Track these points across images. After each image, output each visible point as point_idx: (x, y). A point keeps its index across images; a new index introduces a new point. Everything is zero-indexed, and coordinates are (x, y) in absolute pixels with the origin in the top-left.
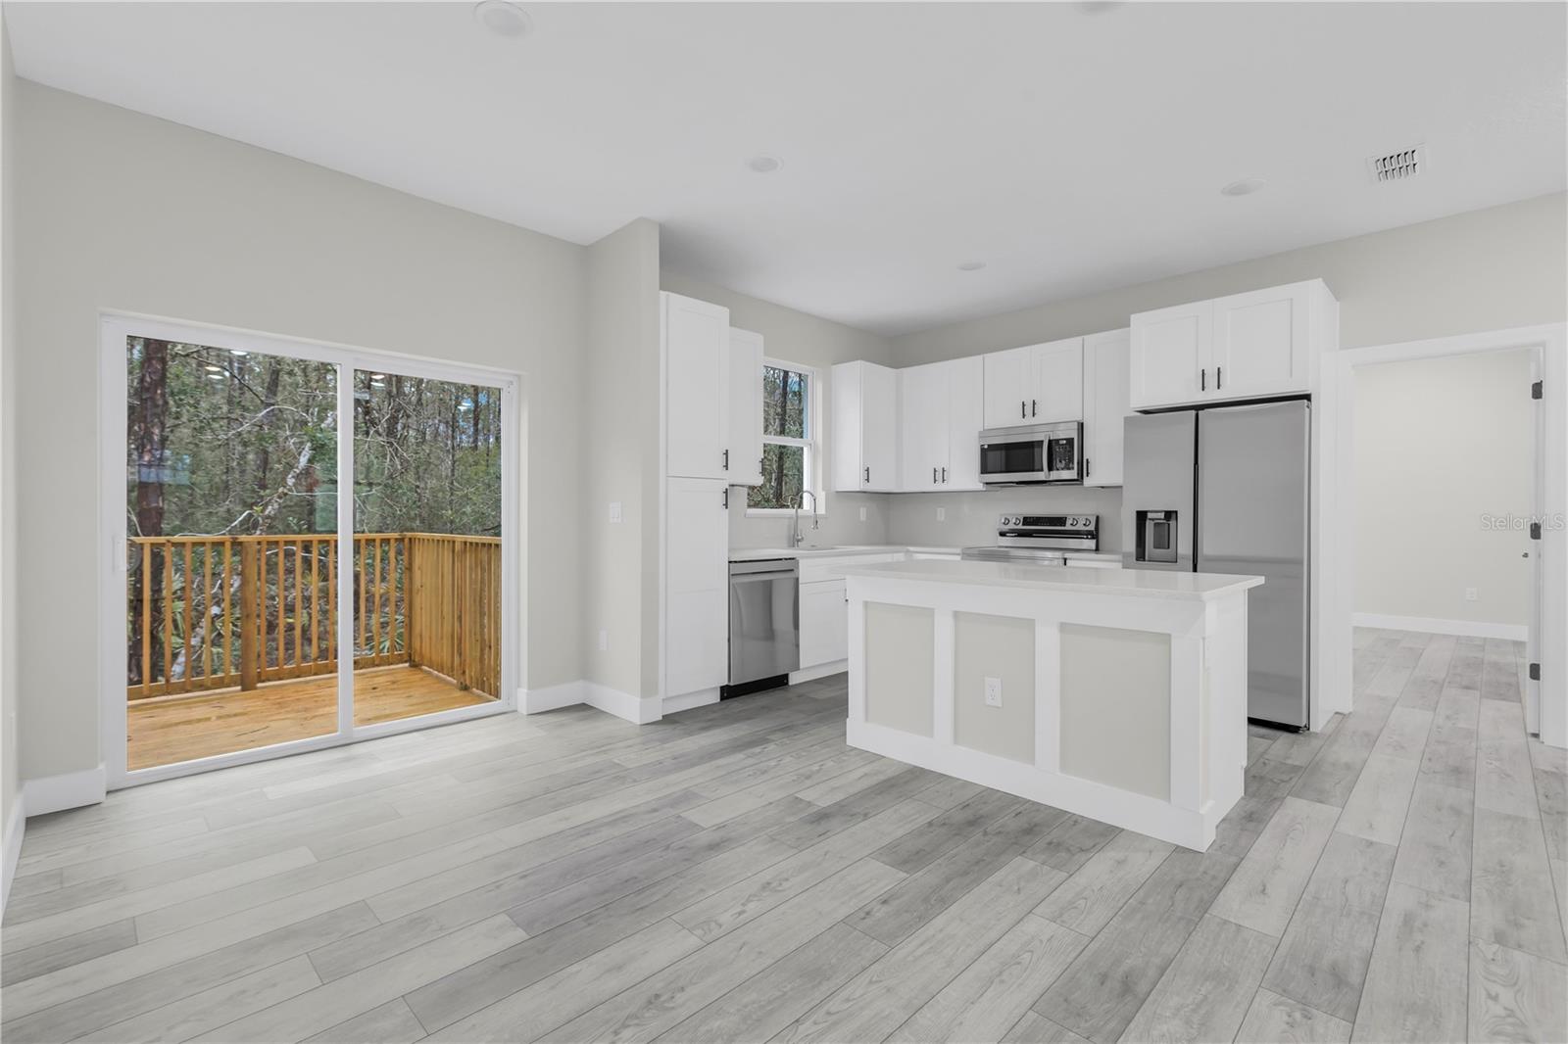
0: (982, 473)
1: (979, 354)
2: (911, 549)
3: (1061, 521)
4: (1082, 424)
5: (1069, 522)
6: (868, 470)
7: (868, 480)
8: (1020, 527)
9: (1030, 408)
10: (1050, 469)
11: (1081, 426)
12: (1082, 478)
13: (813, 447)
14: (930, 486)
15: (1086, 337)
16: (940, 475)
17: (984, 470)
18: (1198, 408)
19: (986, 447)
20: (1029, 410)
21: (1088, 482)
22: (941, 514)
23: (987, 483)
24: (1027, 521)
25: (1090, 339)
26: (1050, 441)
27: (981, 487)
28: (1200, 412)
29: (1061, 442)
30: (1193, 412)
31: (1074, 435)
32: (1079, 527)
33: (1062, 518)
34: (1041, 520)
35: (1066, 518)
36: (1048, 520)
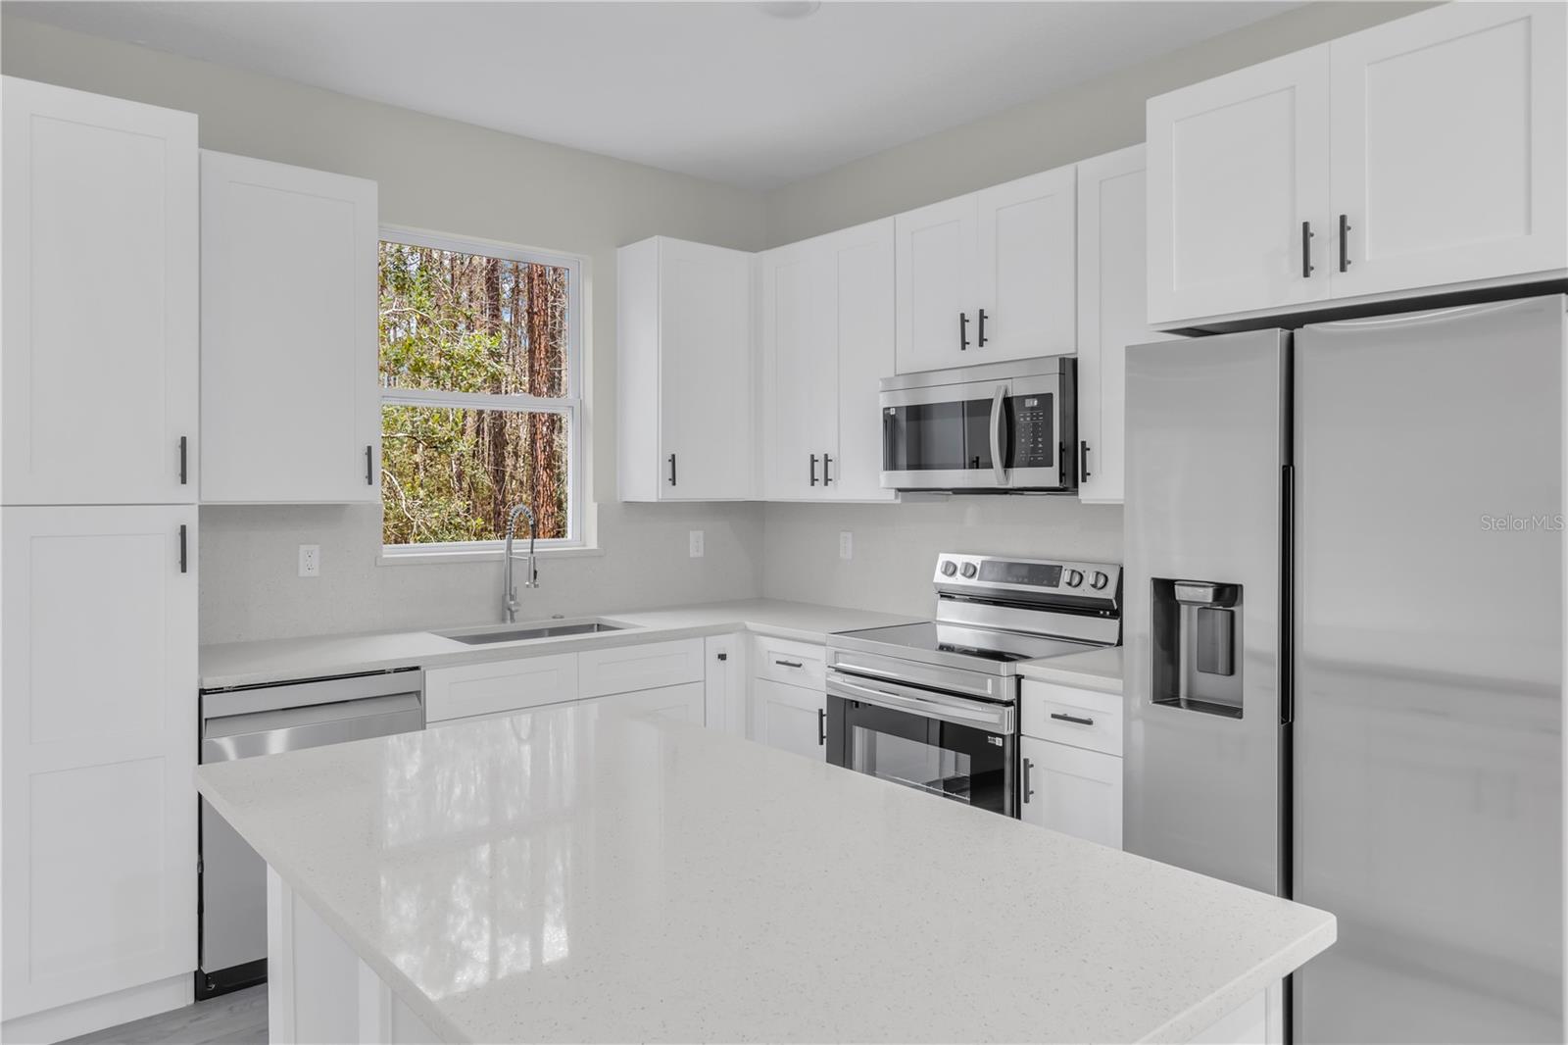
0: (889, 468)
1: (889, 215)
3: (1051, 574)
4: (1075, 362)
5: (1065, 576)
6: (673, 459)
7: (678, 482)
8: (975, 582)
10: (1008, 463)
11: (1070, 369)
12: (1076, 485)
13: (580, 412)
14: (799, 490)
15: (1082, 164)
16: (821, 469)
17: (893, 462)
18: (1292, 322)
20: (972, 331)
21: (1087, 492)
22: (846, 545)
23: (900, 490)
25: (1087, 166)
26: (1008, 402)
27: (890, 497)
28: (1297, 332)
30: (1278, 334)
31: (1052, 386)
32: (1084, 590)
33: (1053, 567)
34: (1014, 570)
35: (1061, 568)
36: (1025, 571)
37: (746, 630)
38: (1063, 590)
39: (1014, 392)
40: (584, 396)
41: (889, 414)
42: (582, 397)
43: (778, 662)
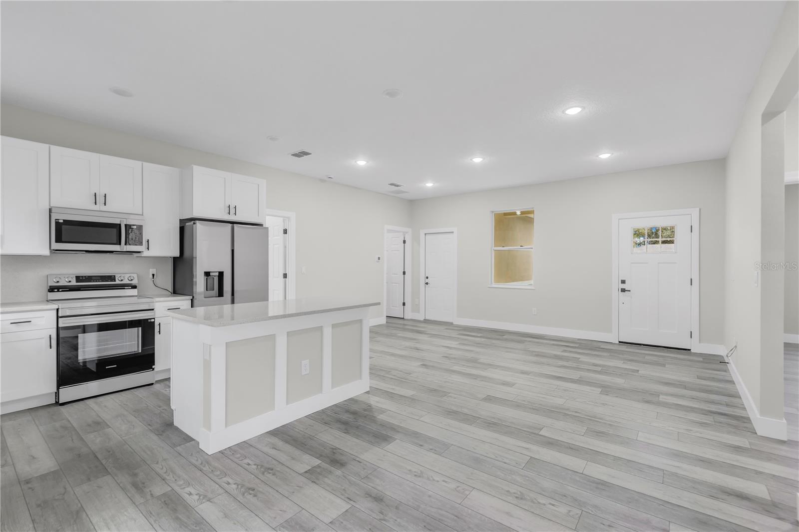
0: (55, 242)
3: (112, 278)
5: (118, 279)
8: (74, 283)
9: (100, 199)
10: (125, 245)
17: (59, 240)
19: (62, 221)
24: (78, 279)
25: (147, 165)
26: (125, 225)
27: (47, 253)
28: (234, 225)
29: (133, 227)
30: (230, 226)
31: (143, 223)
32: (126, 281)
33: (111, 276)
34: (93, 278)
35: (115, 276)
36: (99, 278)
38: (117, 282)
39: (129, 223)
41: (59, 222)
43: (11, 323)
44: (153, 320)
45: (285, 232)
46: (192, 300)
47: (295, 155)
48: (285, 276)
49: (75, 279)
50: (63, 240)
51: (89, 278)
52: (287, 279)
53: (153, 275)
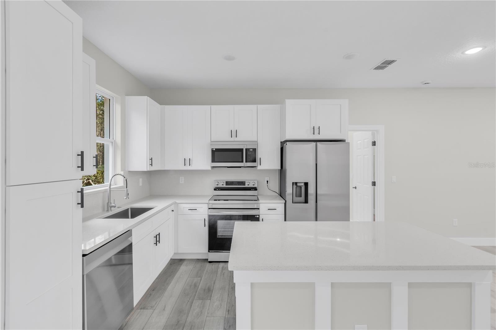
0: (212, 162)
1: (210, 105)
2: (178, 201)
3: (243, 183)
5: (246, 184)
6: (152, 159)
7: (152, 165)
8: (225, 186)
9: (234, 133)
10: (246, 162)
12: (258, 166)
13: (114, 143)
14: (182, 167)
15: (258, 106)
16: (187, 162)
17: (213, 161)
18: (316, 141)
19: (214, 150)
20: (234, 134)
21: (260, 167)
22: (182, 180)
24: (227, 183)
25: (260, 107)
26: (246, 149)
27: (210, 168)
28: (318, 143)
29: (250, 150)
30: (314, 144)
31: (256, 147)
32: (251, 186)
33: (243, 182)
34: (234, 183)
35: (245, 182)
36: (237, 183)
37: (176, 203)
38: (246, 186)
39: (248, 148)
40: (116, 139)
41: (213, 150)
42: (115, 139)
43: (189, 210)
44: (258, 216)
45: (374, 144)
46: (285, 204)
47: (378, 68)
48: (374, 184)
49: (225, 183)
50: (215, 161)
51: (232, 183)
52: (376, 187)
53: (267, 181)
